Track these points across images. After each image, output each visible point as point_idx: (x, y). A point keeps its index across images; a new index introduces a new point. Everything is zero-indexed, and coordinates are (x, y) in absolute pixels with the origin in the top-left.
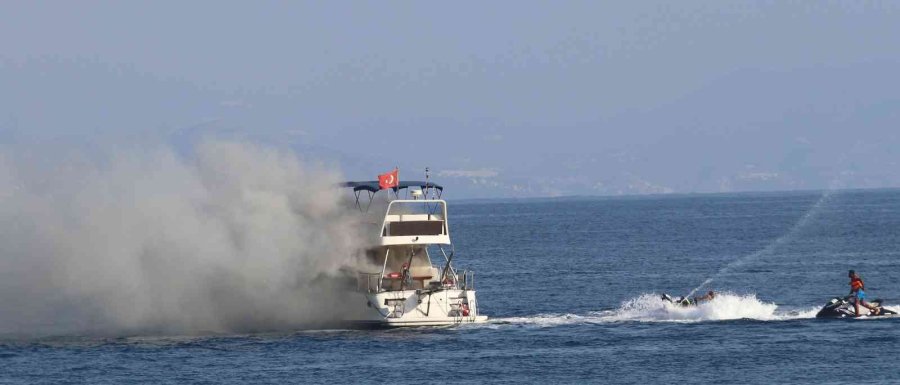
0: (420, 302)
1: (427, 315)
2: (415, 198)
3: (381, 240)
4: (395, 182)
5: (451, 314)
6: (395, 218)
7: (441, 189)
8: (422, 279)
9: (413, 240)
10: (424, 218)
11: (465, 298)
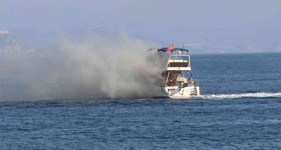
0: (180, 90)
1: (182, 95)
2: (179, 54)
3: (167, 68)
4: (172, 48)
5: (191, 95)
6: (172, 61)
7: (188, 51)
8: (180, 82)
9: (178, 69)
10: (182, 61)
11: (196, 89)
